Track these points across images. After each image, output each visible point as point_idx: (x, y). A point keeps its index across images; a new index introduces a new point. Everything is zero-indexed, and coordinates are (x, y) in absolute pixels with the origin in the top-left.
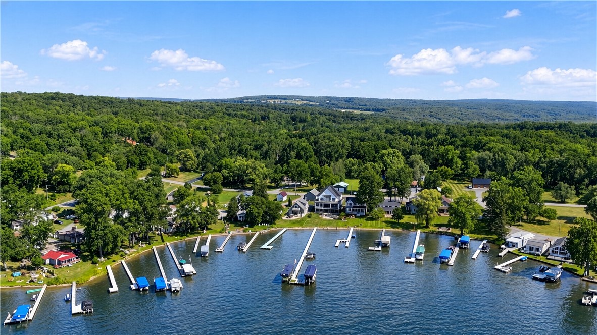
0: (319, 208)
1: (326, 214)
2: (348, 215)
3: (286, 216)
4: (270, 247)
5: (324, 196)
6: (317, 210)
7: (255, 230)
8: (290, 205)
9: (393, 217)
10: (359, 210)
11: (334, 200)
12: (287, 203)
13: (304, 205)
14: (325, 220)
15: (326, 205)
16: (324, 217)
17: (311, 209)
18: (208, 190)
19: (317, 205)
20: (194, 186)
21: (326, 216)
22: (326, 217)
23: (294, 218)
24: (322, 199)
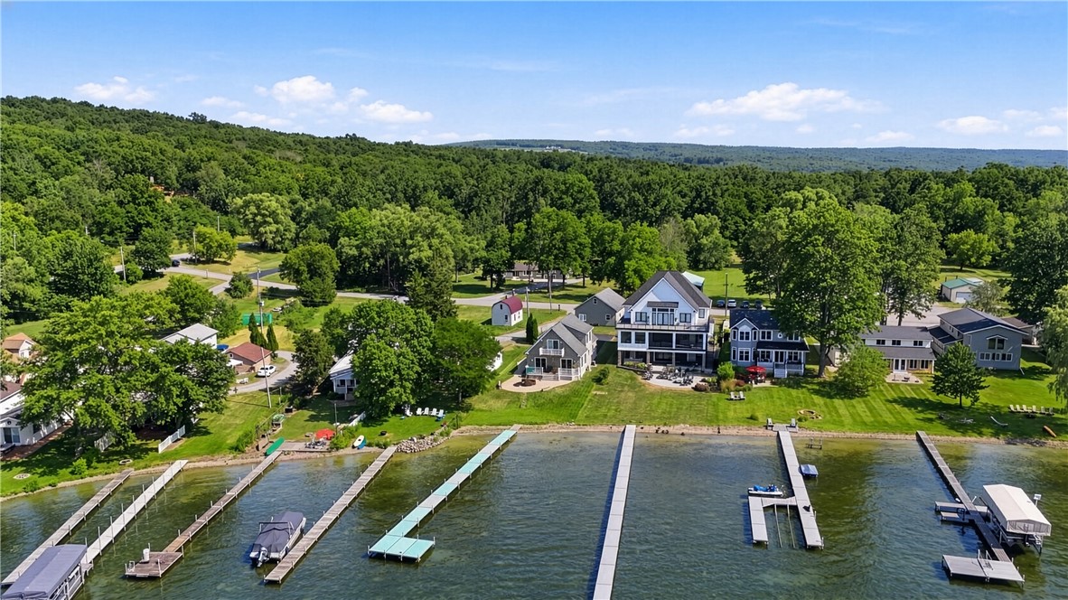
0: (633, 347)
1: (660, 368)
2: (745, 376)
3: (517, 378)
4: (417, 548)
5: (650, 304)
6: (627, 354)
7: (382, 440)
8: (531, 337)
9: (939, 385)
10: (779, 357)
11: (686, 318)
12: (523, 334)
13: (580, 336)
14: (663, 393)
15: (660, 339)
16: (655, 382)
17: (606, 353)
18: (289, 293)
19: (626, 338)
20: (261, 285)
21: (662, 376)
22: (660, 382)
23: (546, 384)
24: (642, 317)
